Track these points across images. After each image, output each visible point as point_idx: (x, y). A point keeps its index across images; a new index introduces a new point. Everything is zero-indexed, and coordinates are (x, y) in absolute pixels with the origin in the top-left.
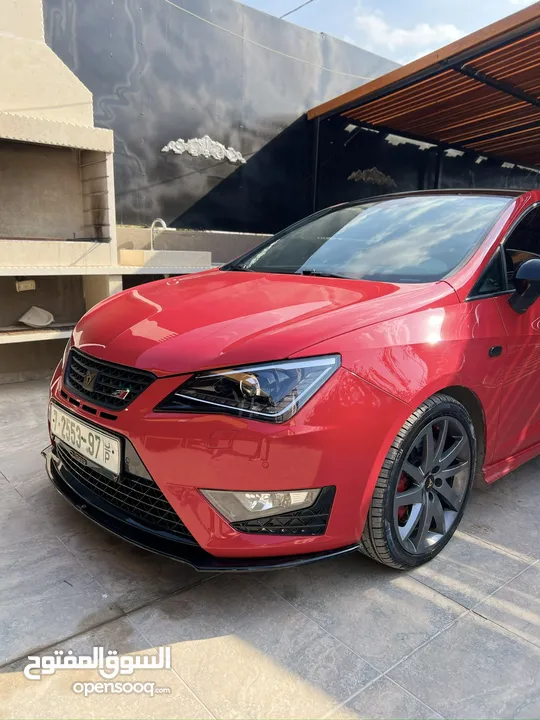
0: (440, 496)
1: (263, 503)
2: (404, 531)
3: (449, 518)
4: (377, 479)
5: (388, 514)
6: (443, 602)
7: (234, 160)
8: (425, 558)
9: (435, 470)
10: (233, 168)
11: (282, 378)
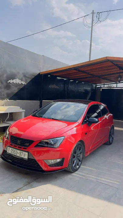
0: (78, 159)
1: (52, 162)
2: (74, 165)
3: (80, 163)
4: (70, 156)
5: (71, 162)
6: (80, 176)
7: (24, 84)
8: (76, 170)
9: (78, 154)
10: (23, 86)
11: (56, 140)
